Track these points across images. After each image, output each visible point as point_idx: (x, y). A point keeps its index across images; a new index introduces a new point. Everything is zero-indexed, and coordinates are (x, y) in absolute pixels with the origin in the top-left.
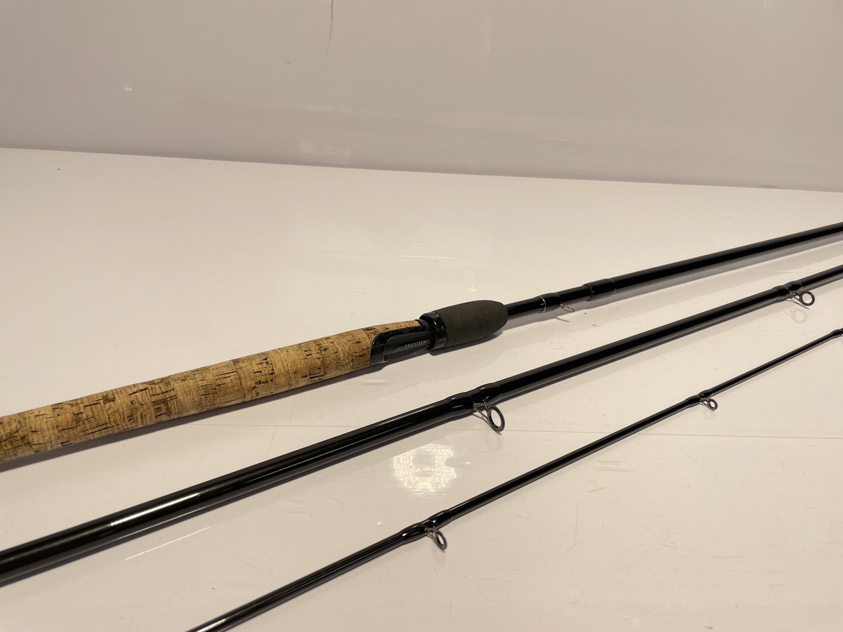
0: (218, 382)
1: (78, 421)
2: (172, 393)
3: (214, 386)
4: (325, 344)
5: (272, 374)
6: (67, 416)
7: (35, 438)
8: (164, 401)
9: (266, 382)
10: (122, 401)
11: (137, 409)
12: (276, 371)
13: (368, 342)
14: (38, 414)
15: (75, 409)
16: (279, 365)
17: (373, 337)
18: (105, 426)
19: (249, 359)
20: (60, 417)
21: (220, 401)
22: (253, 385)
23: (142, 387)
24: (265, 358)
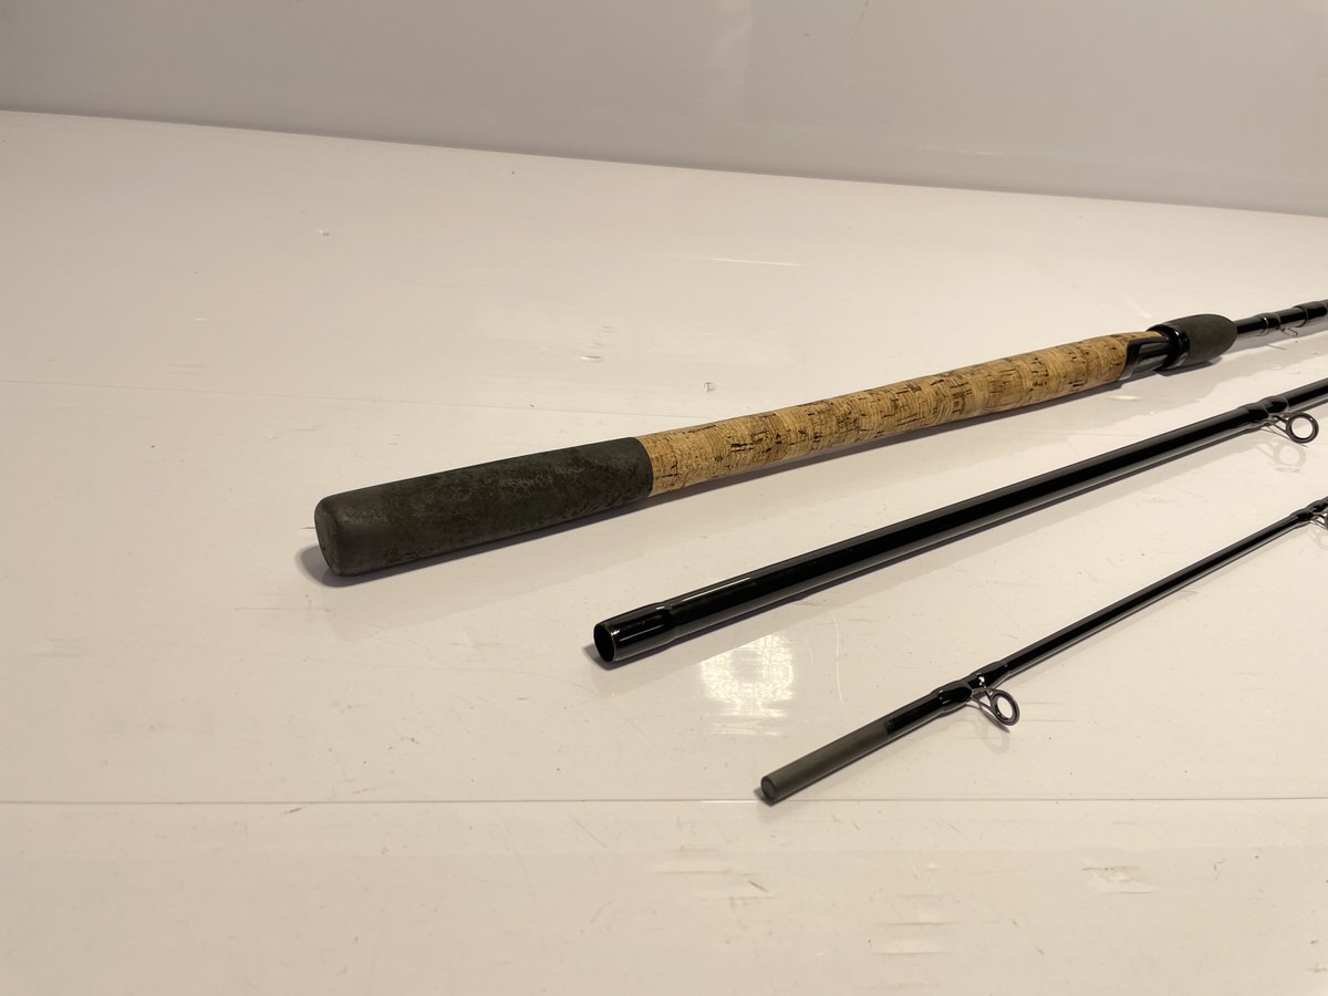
0: (1004, 379)
1: (896, 407)
2: (968, 387)
3: (1001, 383)
4: (1085, 348)
5: (1047, 375)
6: (886, 404)
7: (864, 423)
8: (962, 395)
9: (1041, 384)
10: (927, 390)
11: (942, 401)
12: (1050, 374)
13: (1123, 348)
14: (860, 397)
15: (890, 396)
16: (1051, 366)
17: (1126, 344)
18: (914, 417)
19: (1022, 357)
20: (881, 402)
21: (1008, 402)
22: (1031, 386)
23: (938, 379)
24: (1035, 358)
